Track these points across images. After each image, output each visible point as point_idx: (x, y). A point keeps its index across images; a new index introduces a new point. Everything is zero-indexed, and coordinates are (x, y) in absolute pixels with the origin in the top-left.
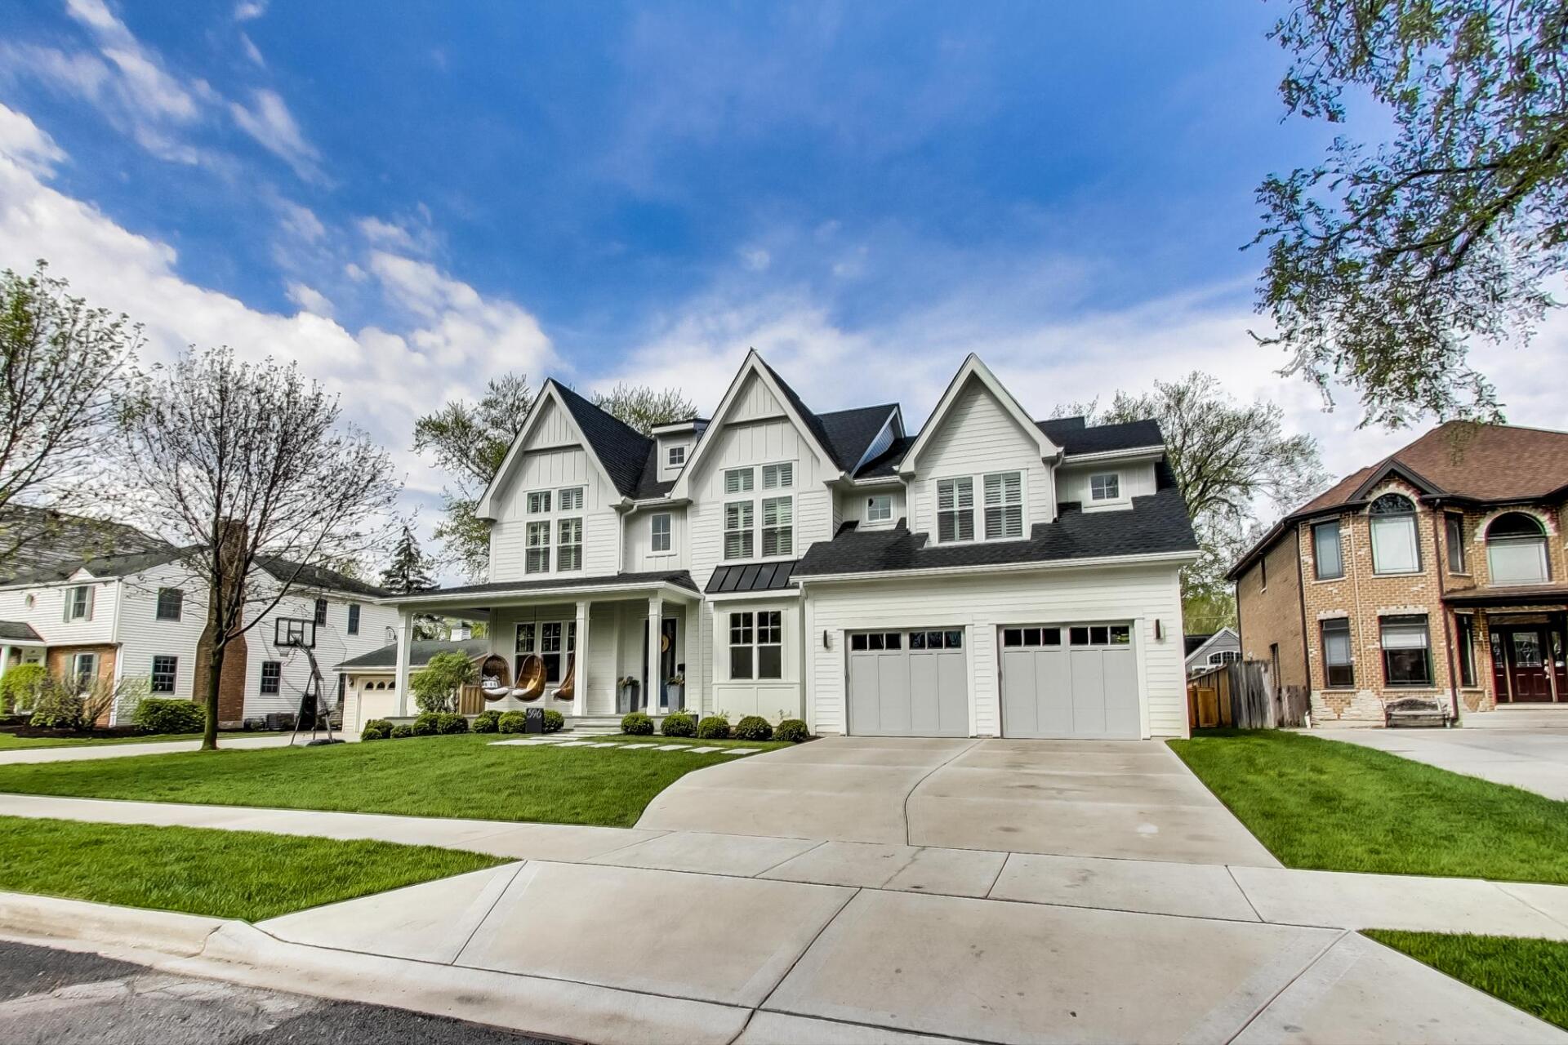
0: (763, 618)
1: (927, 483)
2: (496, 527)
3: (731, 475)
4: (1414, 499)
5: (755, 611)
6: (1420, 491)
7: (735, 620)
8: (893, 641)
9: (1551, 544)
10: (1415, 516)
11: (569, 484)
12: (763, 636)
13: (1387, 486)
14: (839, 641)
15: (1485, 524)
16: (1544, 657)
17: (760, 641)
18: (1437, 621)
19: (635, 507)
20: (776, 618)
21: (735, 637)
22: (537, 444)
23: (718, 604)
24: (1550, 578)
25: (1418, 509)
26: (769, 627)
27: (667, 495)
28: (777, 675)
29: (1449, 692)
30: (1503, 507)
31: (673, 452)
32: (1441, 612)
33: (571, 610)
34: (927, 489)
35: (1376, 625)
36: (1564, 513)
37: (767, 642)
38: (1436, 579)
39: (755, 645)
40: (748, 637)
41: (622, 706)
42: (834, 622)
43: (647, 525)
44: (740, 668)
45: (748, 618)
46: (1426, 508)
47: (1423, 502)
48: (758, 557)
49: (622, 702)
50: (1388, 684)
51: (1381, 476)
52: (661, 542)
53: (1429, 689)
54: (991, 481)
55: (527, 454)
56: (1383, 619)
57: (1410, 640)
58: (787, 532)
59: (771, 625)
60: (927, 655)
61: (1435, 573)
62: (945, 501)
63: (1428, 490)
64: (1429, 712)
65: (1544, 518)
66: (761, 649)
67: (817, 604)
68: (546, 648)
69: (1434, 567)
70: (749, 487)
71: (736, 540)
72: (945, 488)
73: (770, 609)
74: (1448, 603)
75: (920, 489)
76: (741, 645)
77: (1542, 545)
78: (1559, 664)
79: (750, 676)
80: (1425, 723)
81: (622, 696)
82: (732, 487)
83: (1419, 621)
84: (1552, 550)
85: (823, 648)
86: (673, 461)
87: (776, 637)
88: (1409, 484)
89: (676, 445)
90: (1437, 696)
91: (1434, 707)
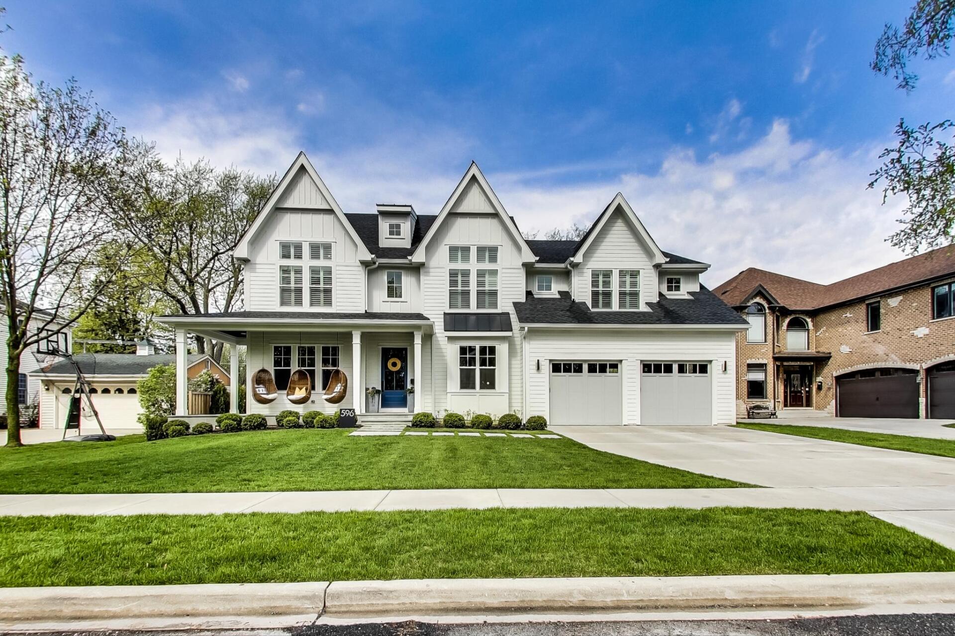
0: (483, 350)
1: (585, 270)
2: (249, 266)
3: (453, 250)
4: (766, 306)
5: (477, 345)
6: (769, 302)
7: (463, 350)
8: (578, 368)
9: (811, 333)
10: (765, 314)
11: (319, 239)
12: (483, 363)
13: (756, 298)
14: (546, 367)
15: (787, 321)
16: (802, 386)
17: (481, 365)
18: (771, 368)
19: (377, 263)
20: (492, 350)
21: (463, 362)
22: (289, 204)
23: (450, 338)
24: (808, 349)
25: (767, 311)
26: (468, 356)
27: (409, 258)
28: (492, 386)
29: (772, 401)
30: (794, 314)
31: (391, 226)
32: (772, 363)
33: (348, 337)
34: (585, 275)
35: (746, 368)
36: (817, 319)
37: (486, 366)
38: (772, 346)
39: (478, 368)
40: (472, 361)
41: (371, 408)
42: (542, 355)
43: (384, 278)
44: (467, 382)
45: (472, 349)
46: (770, 311)
47: (769, 308)
48: (473, 308)
49: (371, 405)
50: (748, 398)
51: (755, 293)
52: (393, 292)
53: (765, 400)
54: (622, 273)
55: (278, 210)
56: (749, 366)
57: (758, 376)
58: (494, 294)
59: (489, 355)
60: (598, 377)
61: (771, 343)
62: (595, 283)
63: (773, 301)
64: (763, 411)
65: (809, 320)
66: (481, 369)
67: (531, 342)
68: (302, 363)
69: (771, 341)
70: (466, 258)
71: (458, 295)
72: (595, 275)
73: (487, 344)
74: (775, 359)
75: (581, 274)
76: (488, 367)
77: (807, 333)
78: (807, 389)
79: (474, 388)
80: (762, 416)
81: (370, 400)
82: (453, 258)
83: (761, 367)
84: (810, 335)
85: (535, 371)
86: (391, 233)
87: (492, 362)
88: (765, 298)
89: (394, 221)
90: (768, 403)
91: (767, 408)
